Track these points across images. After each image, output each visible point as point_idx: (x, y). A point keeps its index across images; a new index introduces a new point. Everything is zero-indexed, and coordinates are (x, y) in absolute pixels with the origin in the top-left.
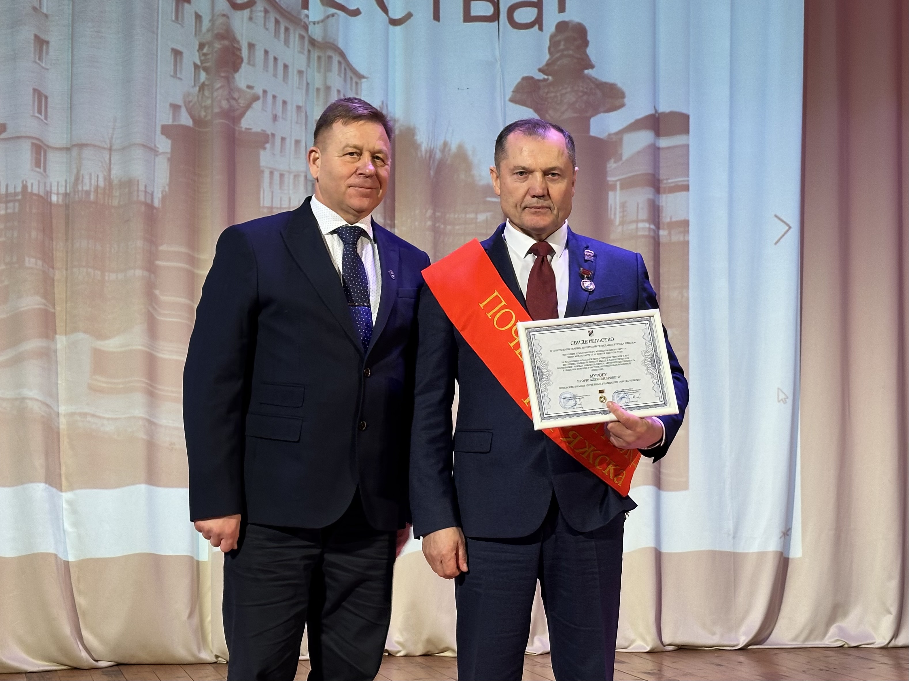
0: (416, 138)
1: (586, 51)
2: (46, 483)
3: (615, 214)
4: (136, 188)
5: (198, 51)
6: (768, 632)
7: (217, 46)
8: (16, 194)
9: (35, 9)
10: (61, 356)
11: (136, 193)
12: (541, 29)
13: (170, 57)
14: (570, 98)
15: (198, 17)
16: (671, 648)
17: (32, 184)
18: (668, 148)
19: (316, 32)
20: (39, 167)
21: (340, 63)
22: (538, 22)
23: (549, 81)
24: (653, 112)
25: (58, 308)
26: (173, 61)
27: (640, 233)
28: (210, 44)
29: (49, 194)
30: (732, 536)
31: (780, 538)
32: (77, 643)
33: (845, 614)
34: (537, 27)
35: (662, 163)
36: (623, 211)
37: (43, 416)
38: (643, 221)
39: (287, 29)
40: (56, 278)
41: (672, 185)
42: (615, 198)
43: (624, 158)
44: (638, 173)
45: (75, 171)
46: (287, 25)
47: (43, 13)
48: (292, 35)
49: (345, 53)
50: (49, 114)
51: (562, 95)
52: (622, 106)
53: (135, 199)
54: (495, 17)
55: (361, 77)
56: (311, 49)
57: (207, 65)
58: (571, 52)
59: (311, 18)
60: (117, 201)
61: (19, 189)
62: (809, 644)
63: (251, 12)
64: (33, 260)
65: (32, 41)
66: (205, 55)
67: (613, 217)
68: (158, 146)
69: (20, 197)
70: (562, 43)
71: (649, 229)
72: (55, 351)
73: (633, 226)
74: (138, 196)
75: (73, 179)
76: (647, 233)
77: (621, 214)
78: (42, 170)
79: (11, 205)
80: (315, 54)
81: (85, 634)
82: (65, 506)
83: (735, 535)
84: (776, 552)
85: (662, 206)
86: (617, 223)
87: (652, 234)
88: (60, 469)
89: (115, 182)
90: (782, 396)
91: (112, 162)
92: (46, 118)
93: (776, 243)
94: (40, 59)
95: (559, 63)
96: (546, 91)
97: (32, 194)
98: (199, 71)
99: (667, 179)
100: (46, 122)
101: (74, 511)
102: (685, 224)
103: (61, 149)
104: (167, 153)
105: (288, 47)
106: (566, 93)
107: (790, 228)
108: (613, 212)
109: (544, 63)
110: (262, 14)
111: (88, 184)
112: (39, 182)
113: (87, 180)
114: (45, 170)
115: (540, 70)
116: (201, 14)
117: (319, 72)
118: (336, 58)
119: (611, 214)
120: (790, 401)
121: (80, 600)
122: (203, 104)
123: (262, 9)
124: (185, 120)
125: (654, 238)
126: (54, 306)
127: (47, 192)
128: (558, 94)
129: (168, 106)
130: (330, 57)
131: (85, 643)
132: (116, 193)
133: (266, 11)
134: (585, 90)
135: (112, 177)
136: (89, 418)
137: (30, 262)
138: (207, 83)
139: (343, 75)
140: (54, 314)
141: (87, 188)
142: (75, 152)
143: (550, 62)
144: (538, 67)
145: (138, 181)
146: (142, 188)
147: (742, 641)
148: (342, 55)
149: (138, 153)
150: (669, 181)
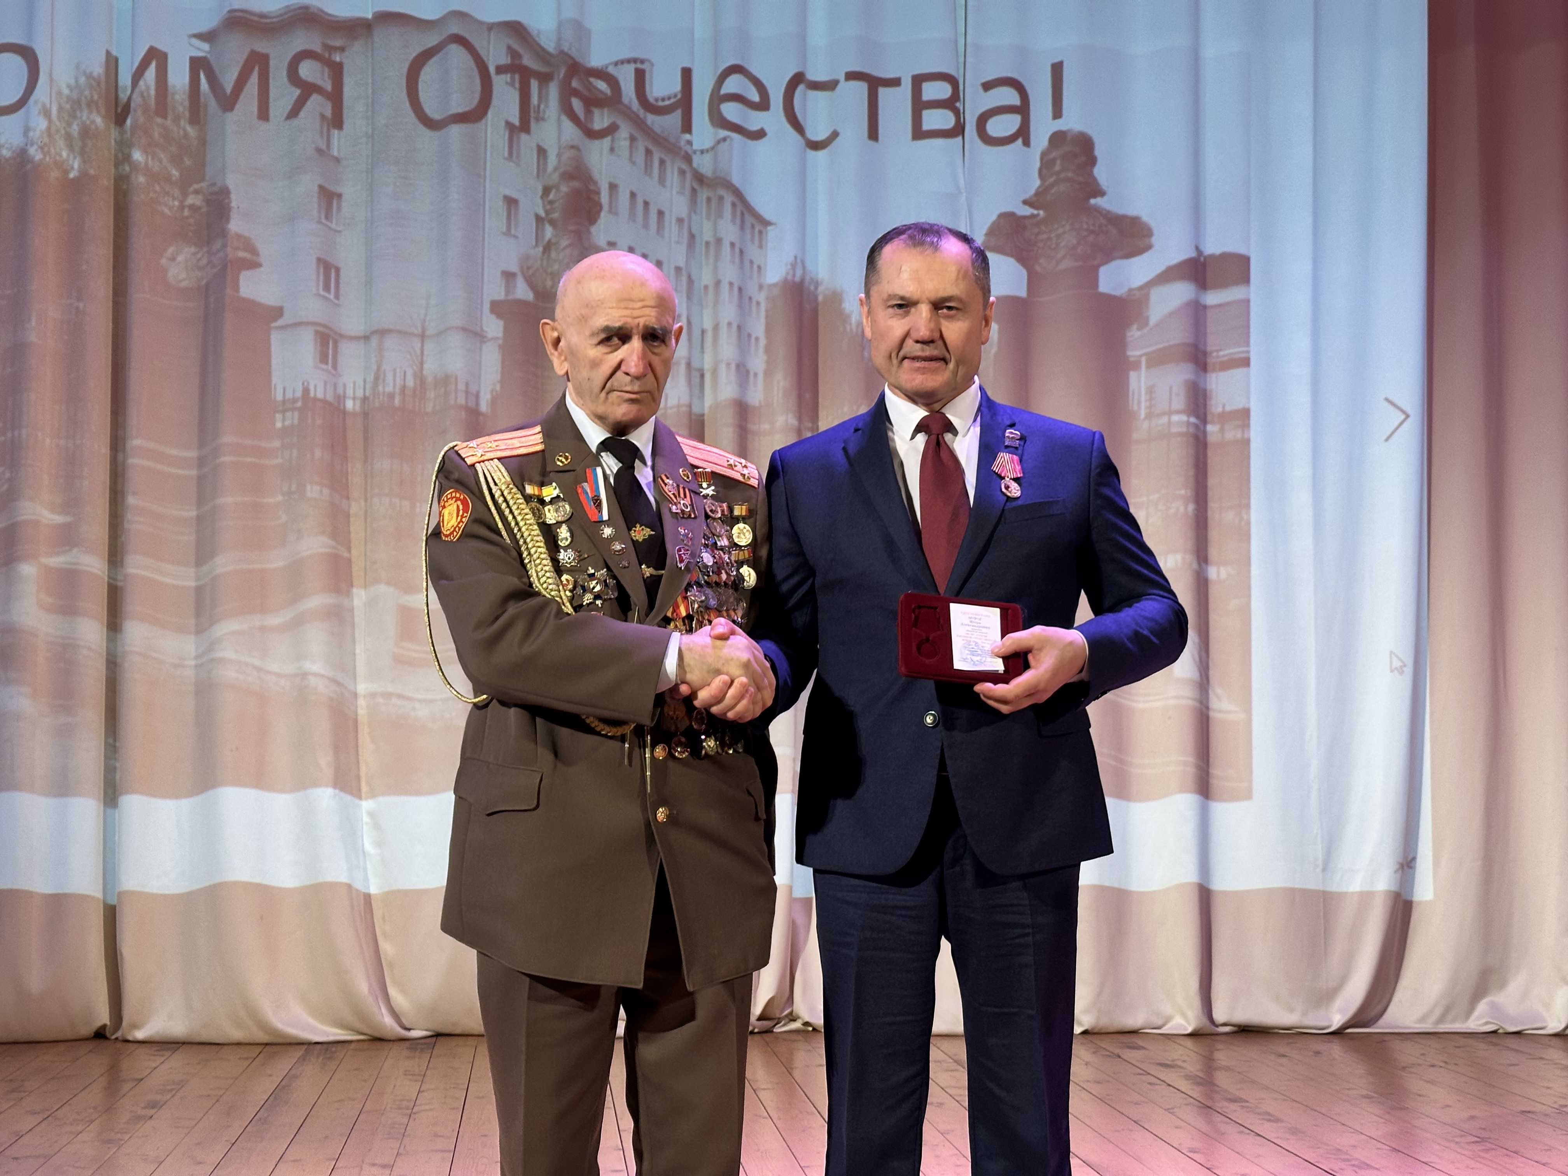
0: (843, 306)
1: (1092, 172)
2: (335, 786)
3: (1139, 403)
4: (453, 387)
5: (542, 197)
6: (1380, 1007)
7: (564, 189)
8: (295, 401)
9: (319, 151)
10: (359, 617)
11: (453, 394)
12: (1027, 143)
13: (500, 206)
14: (1070, 239)
15: (542, 152)
16: (1227, 1029)
17: (315, 387)
18: (1219, 306)
19: (704, 164)
20: (327, 363)
21: (734, 205)
22: (1023, 134)
23: (1039, 218)
24: (1193, 254)
25: (354, 552)
26: (505, 213)
27: (1175, 429)
28: (557, 187)
29: (341, 399)
30: (1321, 867)
31: (1396, 872)
32: (379, 1005)
33: (1503, 984)
34: (1020, 141)
35: (1211, 328)
36: (1151, 399)
37: (331, 699)
38: (1178, 412)
39: (662, 162)
40: (351, 512)
41: (1226, 358)
42: (1139, 381)
43: (1152, 322)
44: (1171, 343)
45: (375, 367)
46: (663, 156)
47: (333, 157)
48: (669, 170)
49: (744, 192)
50: (342, 292)
51: (1058, 236)
52: (1149, 247)
53: (452, 402)
54: (958, 130)
55: (766, 223)
56: (696, 186)
57: (555, 215)
58: (1070, 174)
59: (696, 146)
60: (431, 405)
61: (299, 394)
62: (1442, 1028)
63: (613, 141)
64: (317, 488)
65: (316, 195)
66: (551, 202)
67: (1135, 408)
68: (485, 328)
69: (299, 404)
70: (1058, 162)
71: (1188, 423)
72: (352, 610)
73: (1164, 420)
74: (456, 397)
75: (372, 378)
76: (1184, 430)
77: (1148, 404)
78: (330, 367)
79: (289, 414)
80: (704, 194)
81: (393, 992)
82: (366, 818)
83: (1326, 866)
84: (1388, 892)
85: (1211, 391)
86: (1143, 416)
87: (1192, 430)
88: (359, 769)
89: (430, 380)
90: (1397, 663)
91: (425, 353)
92: (337, 297)
93: (1387, 439)
94: (328, 217)
95: (1053, 191)
96: (1036, 230)
97: (315, 399)
98: (543, 225)
99: (1218, 351)
100: (336, 301)
101: (377, 826)
102: (1244, 414)
103: (357, 338)
104: (497, 338)
105: (664, 186)
106: (1064, 233)
107: (1407, 416)
108: (1136, 402)
109: (1032, 192)
110: (627, 143)
111: (391, 384)
112: (325, 383)
113: (389, 377)
114: (335, 366)
115: (1025, 202)
116: (546, 147)
117: (708, 218)
118: (729, 199)
119: (1133, 404)
120: (1409, 671)
121: (387, 947)
122: (549, 270)
123: (627, 136)
124: (523, 292)
125: (1196, 437)
126: (349, 549)
127: (339, 397)
128: (1053, 235)
129: (499, 274)
130: (721, 198)
131: (392, 1004)
132: (431, 395)
133: (633, 139)
134: (1092, 228)
135: (424, 372)
136: (394, 700)
137: (313, 491)
138: (553, 241)
139: (738, 221)
140: (349, 561)
141: (389, 389)
142: (374, 341)
143: (1040, 190)
144: (1022, 199)
145: (456, 378)
146: (461, 386)
147: (1337, 1020)
148: (738, 193)
149: (455, 340)
150: (1221, 353)
